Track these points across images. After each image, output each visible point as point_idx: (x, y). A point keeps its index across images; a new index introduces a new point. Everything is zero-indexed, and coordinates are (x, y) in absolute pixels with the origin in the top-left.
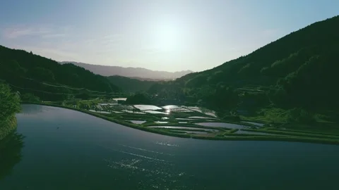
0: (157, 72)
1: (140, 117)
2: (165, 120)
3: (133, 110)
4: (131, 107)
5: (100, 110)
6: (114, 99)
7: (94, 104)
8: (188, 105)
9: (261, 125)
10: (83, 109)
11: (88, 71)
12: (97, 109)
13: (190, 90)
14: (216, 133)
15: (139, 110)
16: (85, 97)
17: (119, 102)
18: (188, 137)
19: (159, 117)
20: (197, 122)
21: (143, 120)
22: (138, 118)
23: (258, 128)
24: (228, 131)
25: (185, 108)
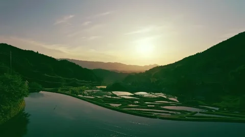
0: (130, 66)
1: (117, 101)
2: (137, 104)
4: (110, 93)
5: (86, 95)
6: (97, 87)
7: (81, 91)
8: (155, 92)
9: (217, 109)
10: (74, 94)
11: (78, 66)
12: (84, 95)
13: (156, 80)
14: (178, 115)
15: (116, 96)
16: (75, 85)
17: (101, 89)
18: (155, 117)
19: (132, 101)
20: (163, 106)
21: (119, 104)
22: (115, 101)
23: (214, 111)
24: (188, 113)
25: (153, 94)
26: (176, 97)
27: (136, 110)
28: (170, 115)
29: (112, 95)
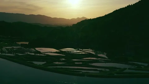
0: (55, 19)
1: (41, 58)
3: (35, 53)
4: (33, 50)
5: (6, 53)
8: (83, 48)
12: (2, 52)
14: (107, 72)
15: (40, 53)
17: (22, 45)
21: (44, 61)
23: (143, 67)
24: (118, 70)
25: (81, 50)
26: (105, 54)
27: (62, 68)
28: (98, 72)
29: (35, 51)
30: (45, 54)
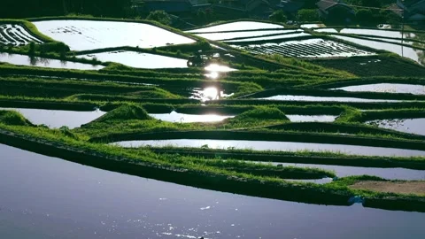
1: (71, 90)
2: (211, 107)
3: (31, 51)
8: (338, 18)
15: (62, 51)
18: (337, 197)
19: (179, 88)
20: (390, 116)
22: (57, 91)
25: (325, 37)
27: (205, 153)
29: (32, 44)
30: (95, 62)
